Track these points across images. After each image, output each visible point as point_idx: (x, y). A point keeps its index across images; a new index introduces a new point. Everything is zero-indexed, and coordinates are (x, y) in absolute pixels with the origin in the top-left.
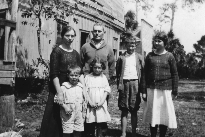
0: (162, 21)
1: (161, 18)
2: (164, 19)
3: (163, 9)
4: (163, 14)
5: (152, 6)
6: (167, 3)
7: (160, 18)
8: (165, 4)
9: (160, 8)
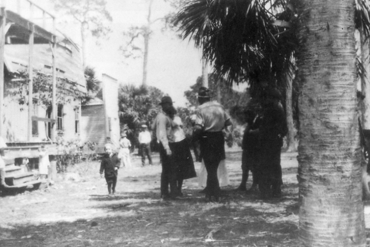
0: (128, 56)
1: (127, 50)
2: (132, 52)
3: (129, 35)
4: (130, 45)
5: (109, 30)
6: (135, 26)
7: (124, 51)
8: (133, 28)
9: (124, 34)
